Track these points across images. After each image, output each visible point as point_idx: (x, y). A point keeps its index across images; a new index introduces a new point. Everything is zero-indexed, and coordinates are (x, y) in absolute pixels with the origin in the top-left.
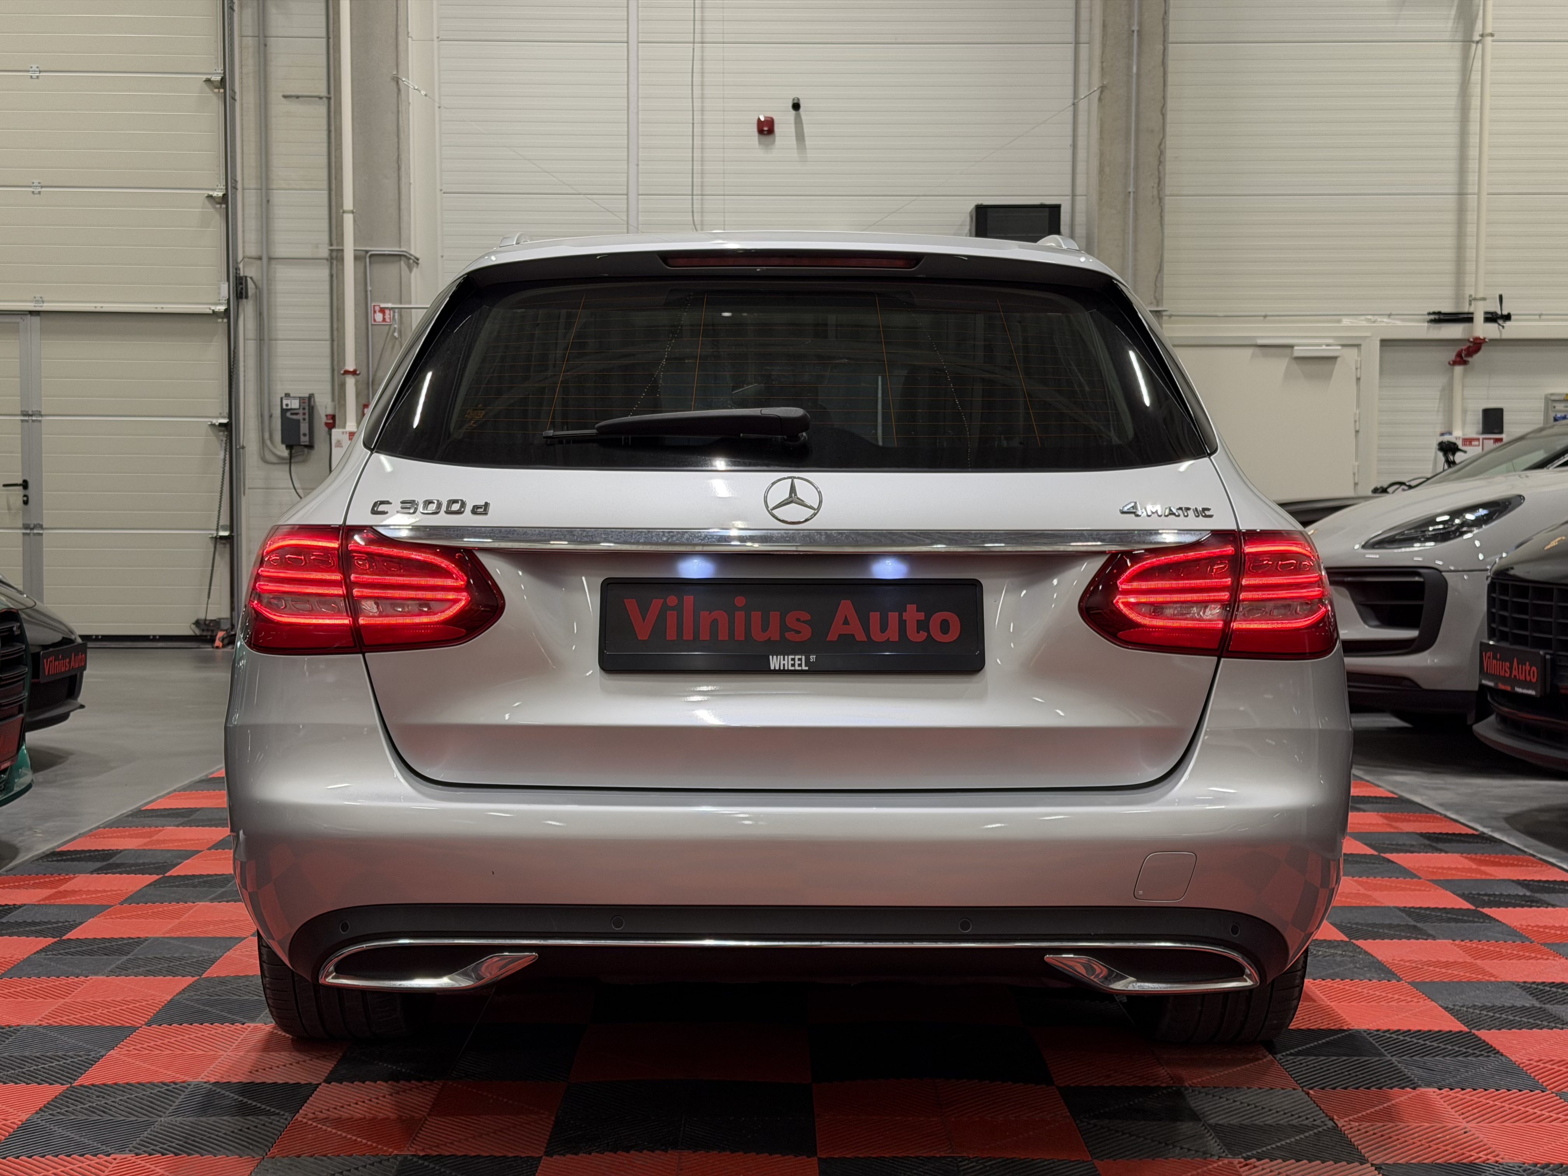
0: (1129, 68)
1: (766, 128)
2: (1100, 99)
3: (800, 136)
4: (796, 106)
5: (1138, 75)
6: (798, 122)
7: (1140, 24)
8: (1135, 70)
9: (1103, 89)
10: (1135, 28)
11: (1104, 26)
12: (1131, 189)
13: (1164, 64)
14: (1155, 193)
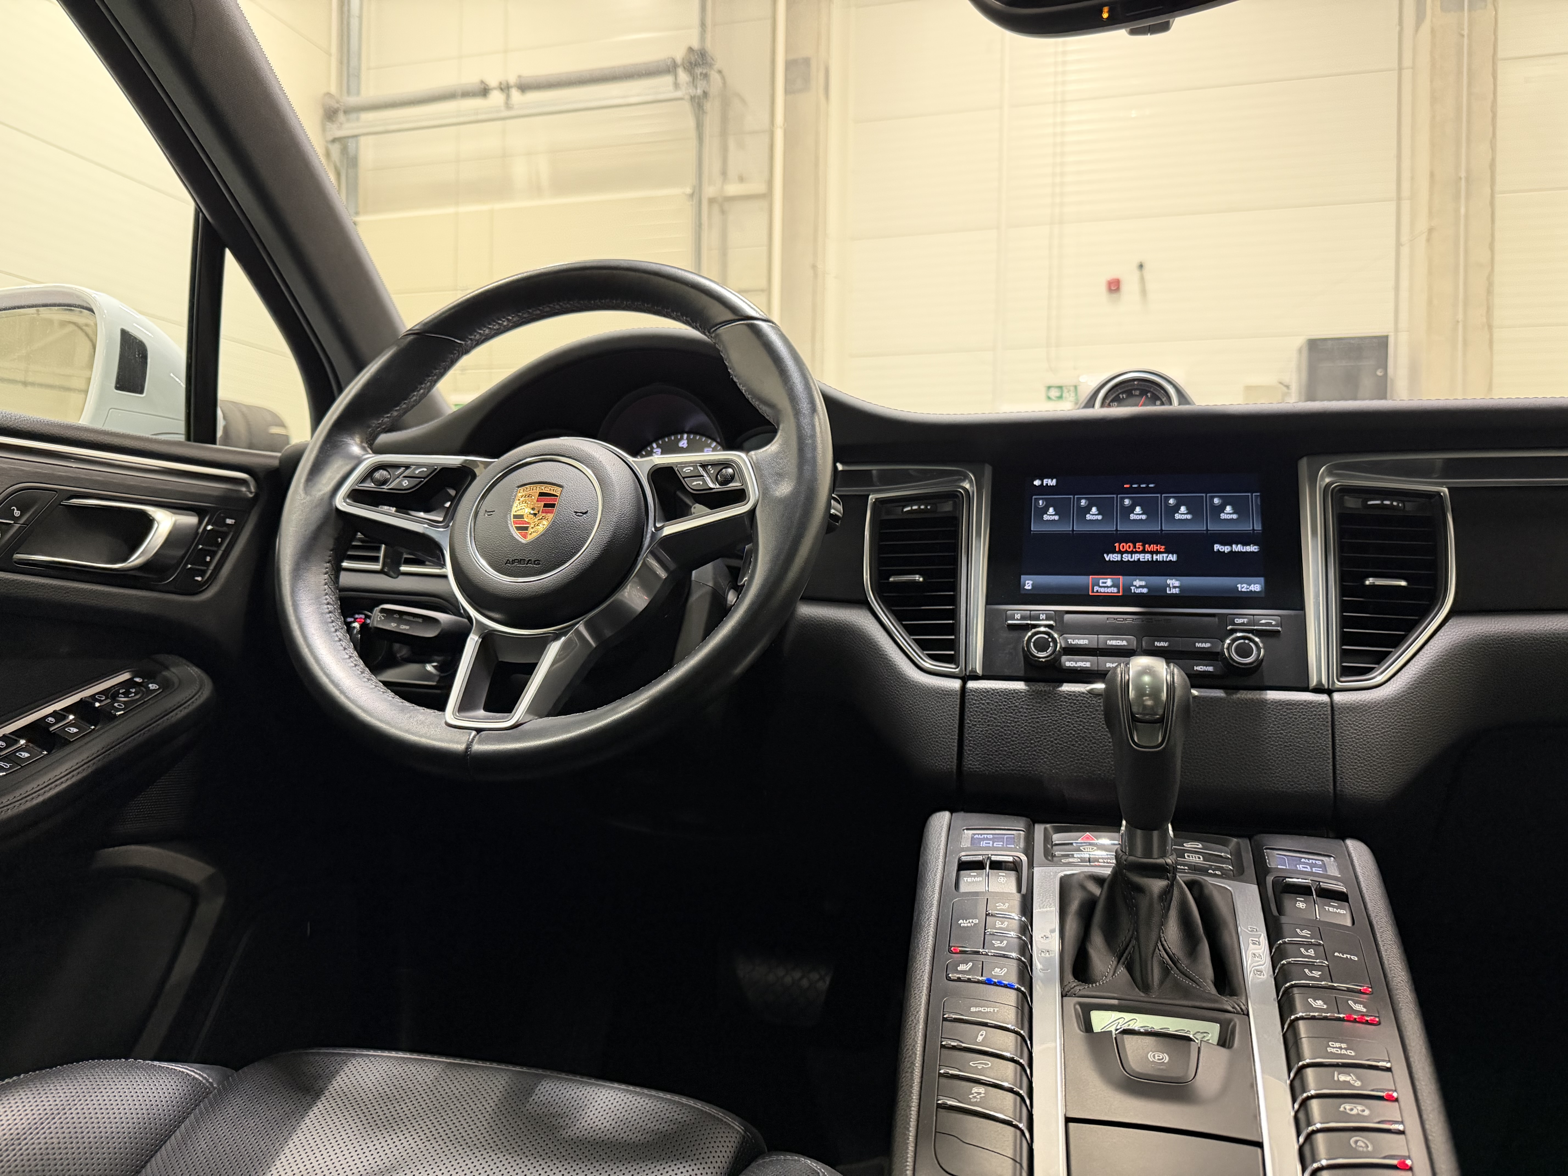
0: (1457, 211)
1: (1114, 286)
2: (1428, 240)
3: (1144, 292)
4: (1141, 266)
5: (1467, 216)
6: (1142, 280)
7: (1468, 171)
8: (1463, 211)
9: (1431, 230)
10: (1463, 174)
11: (1432, 175)
12: (1460, 317)
13: (1492, 204)
14: (1484, 320)
